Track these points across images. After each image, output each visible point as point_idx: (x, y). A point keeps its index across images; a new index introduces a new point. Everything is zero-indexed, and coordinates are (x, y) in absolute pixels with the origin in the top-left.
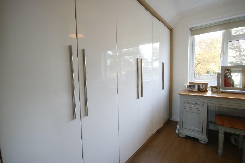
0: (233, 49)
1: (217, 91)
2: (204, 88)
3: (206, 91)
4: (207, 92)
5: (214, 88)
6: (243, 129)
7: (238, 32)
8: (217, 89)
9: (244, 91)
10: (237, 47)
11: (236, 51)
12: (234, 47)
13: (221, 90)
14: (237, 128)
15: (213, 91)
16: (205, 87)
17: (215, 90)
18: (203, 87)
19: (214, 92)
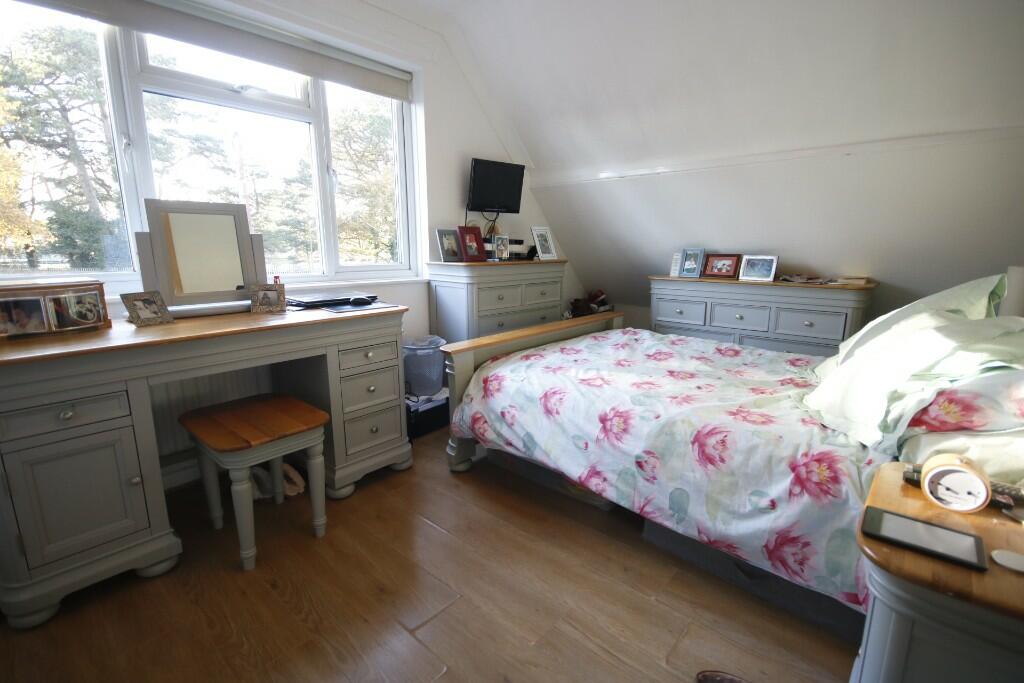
0: (50, 146)
1: (155, 313)
2: (91, 311)
3: (102, 325)
4: (110, 326)
5: (139, 304)
6: (305, 428)
7: (58, 72)
8: (154, 307)
9: (249, 302)
10: (64, 140)
11: (62, 156)
12: (52, 138)
13: (170, 309)
14: (287, 433)
15: (139, 317)
16: (95, 306)
17: (146, 313)
18: (88, 306)
19: (147, 323)
